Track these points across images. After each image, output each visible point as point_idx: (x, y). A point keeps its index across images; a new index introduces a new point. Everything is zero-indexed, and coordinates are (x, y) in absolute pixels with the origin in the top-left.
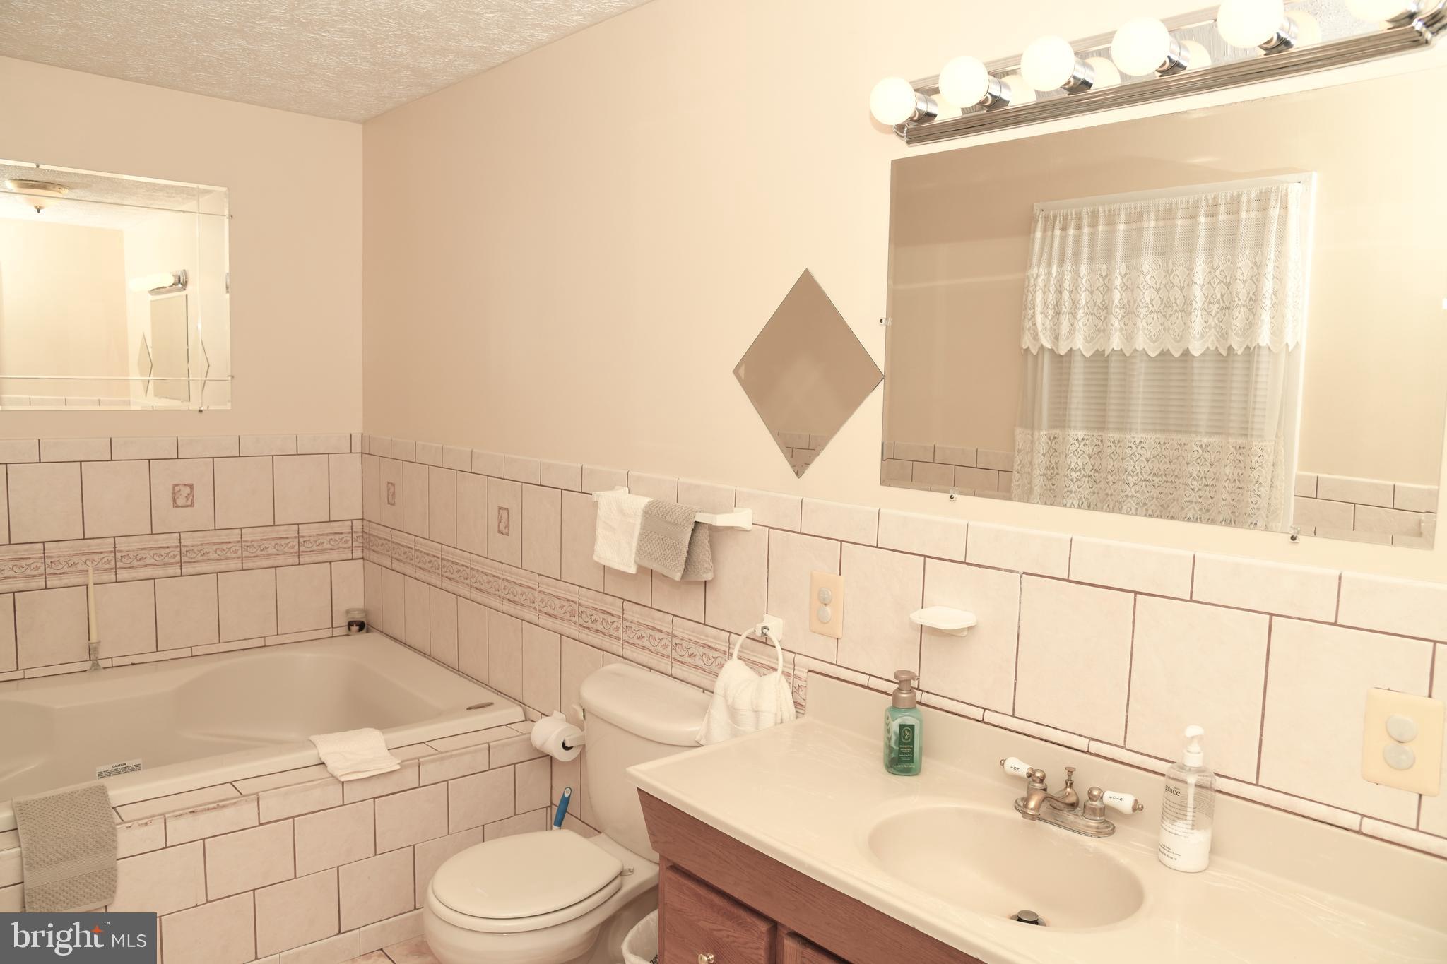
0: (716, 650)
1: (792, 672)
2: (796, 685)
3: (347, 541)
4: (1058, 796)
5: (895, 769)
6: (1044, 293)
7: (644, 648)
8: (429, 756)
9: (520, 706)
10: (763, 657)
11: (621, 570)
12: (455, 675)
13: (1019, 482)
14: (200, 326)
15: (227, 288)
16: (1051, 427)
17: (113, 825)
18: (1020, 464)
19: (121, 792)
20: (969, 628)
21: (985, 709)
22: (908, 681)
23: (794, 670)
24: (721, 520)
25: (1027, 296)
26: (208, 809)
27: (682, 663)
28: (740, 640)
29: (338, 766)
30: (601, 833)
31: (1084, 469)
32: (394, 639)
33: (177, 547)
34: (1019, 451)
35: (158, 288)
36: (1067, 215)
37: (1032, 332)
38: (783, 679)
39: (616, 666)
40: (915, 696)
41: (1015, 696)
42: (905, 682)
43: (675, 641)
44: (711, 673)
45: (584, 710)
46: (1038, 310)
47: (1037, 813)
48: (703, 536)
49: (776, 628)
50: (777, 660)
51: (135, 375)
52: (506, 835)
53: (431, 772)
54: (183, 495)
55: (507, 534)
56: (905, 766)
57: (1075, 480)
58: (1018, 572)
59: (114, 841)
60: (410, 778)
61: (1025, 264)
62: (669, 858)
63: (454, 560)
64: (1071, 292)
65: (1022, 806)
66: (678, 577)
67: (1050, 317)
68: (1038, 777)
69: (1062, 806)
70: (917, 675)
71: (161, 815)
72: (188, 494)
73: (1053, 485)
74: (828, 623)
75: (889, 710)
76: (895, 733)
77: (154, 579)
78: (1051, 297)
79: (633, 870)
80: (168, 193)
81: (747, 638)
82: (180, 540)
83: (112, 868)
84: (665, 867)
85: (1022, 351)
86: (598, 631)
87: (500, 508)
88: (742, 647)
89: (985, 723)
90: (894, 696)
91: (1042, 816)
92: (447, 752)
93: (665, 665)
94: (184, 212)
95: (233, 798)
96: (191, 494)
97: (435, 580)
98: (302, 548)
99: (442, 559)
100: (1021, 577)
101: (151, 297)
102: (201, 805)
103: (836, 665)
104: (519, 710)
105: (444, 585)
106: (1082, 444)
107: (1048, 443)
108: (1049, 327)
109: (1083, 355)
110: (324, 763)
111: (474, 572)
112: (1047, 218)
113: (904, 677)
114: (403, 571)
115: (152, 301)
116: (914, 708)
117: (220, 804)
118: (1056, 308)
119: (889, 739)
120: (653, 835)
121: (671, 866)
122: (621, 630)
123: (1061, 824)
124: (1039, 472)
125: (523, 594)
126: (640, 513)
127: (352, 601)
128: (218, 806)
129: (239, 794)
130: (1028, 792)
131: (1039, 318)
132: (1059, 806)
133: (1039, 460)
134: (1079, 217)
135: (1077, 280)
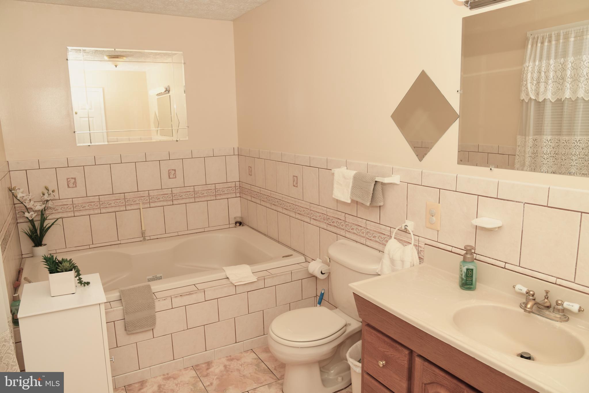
0: (385, 235)
1: (418, 244)
2: (419, 250)
3: (234, 190)
4: (541, 303)
5: (464, 287)
6: (532, 73)
7: (354, 233)
8: (268, 276)
9: (303, 256)
10: (405, 238)
11: (344, 201)
12: (277, 243)
13: (519, 160)
14: (175, 107)
15: (185, 91)
16: (535, 135)
17: (153, 300)
18: (519, 152)
19: (156, 287)
20: (499, 227)
21: (506, 263)
22: (471, 250)
23: (419, 243)
24: (386, 180)
25: (523, 76)
26: (187, 295)
27: (370, 240)
28: (395, 231)
29: (234, 279)
30: (337, 308)
31: (550, 153)
32: (253, 229)
33: (171, 194)
34: (519, 146)
35: (159, 93)
36: (544, 36)
37: (525, 92)
38: (414, 247)
39: (343, 241)
40: (474, 256)
41: (520, 258)
42: (469, 251)
43: (367, 231)
44: (383, 244)
45: (329, 259)
46: (529, 81)
47: (531, 310)
48: (379, 187)
49: (411, 225)
50: (412, 239)
51: (153, 128)
52: (299, 308)
53: (268, 282)
54: (172, 174)
55: (297, 187)
56: (469, 286)
57: (546, 158)
58: (522, 203)
59: (154, 305)
60: (261, 284)
61: (522, 61)
62: (366, 321)
63: (276, 197)
64: (545, 72)
65: (524, 306)
66: (368, 204)
67: (534, 85)
68: (531, 294)
69: (543, 307)
70: (474, 247)
71: (169, 296)
72: (174, 173)
73: (535, 161)
74: (434, 224)
75: (461, 262)
76: (464, 272)
77: (163, 206)
78: (535, 75)
79: (350, 324)
80: (161, 56)
81: (398, 230)
82: (172, 191)
83: (154, 315)
84: (364, 325)
85: (521, 101)
86: (335, 226)
87: (294, 176)
88: (396, 233)
89: (506, 269)
90: (464, 256)
91: (533, 311)
92: (275, 274)
93: (363, 241)
94: (167, 63)
95: (195, 291)
96: (175, 173)
97: (268, 205)
98: (217, 193)
99: (271, 197)
100: (524, 205)
101: (157, 97)
102: (184, 293)
103: (437, 242)
104: (303, 258)
105: (272, 207)
106: (550, 142)
107: (533, 142)
108: (534, 89)
109: (551, 101)
110: (228, 278)
111: (284, 202)
112: (534, 38)
113: (469, 248)
114: (256, 202)
115: (157, 99)
116: (473, 261)
117: (191, 293)
118: (538, 80)
119: (462, 275)
120: (360, 312)
121: (367, 325)
122: (344, 226)
123: (543, 315)
124: (528, 155)
125: (304, 211)
126: (352, 178)
127: (236, 213)
128: (190, 294)
129: (197, 289)
130: (526, 300)
131: (529, 85)
132: (541, 307)
133: (528, 150)
134: (550, 37)
135: (549, 66)
